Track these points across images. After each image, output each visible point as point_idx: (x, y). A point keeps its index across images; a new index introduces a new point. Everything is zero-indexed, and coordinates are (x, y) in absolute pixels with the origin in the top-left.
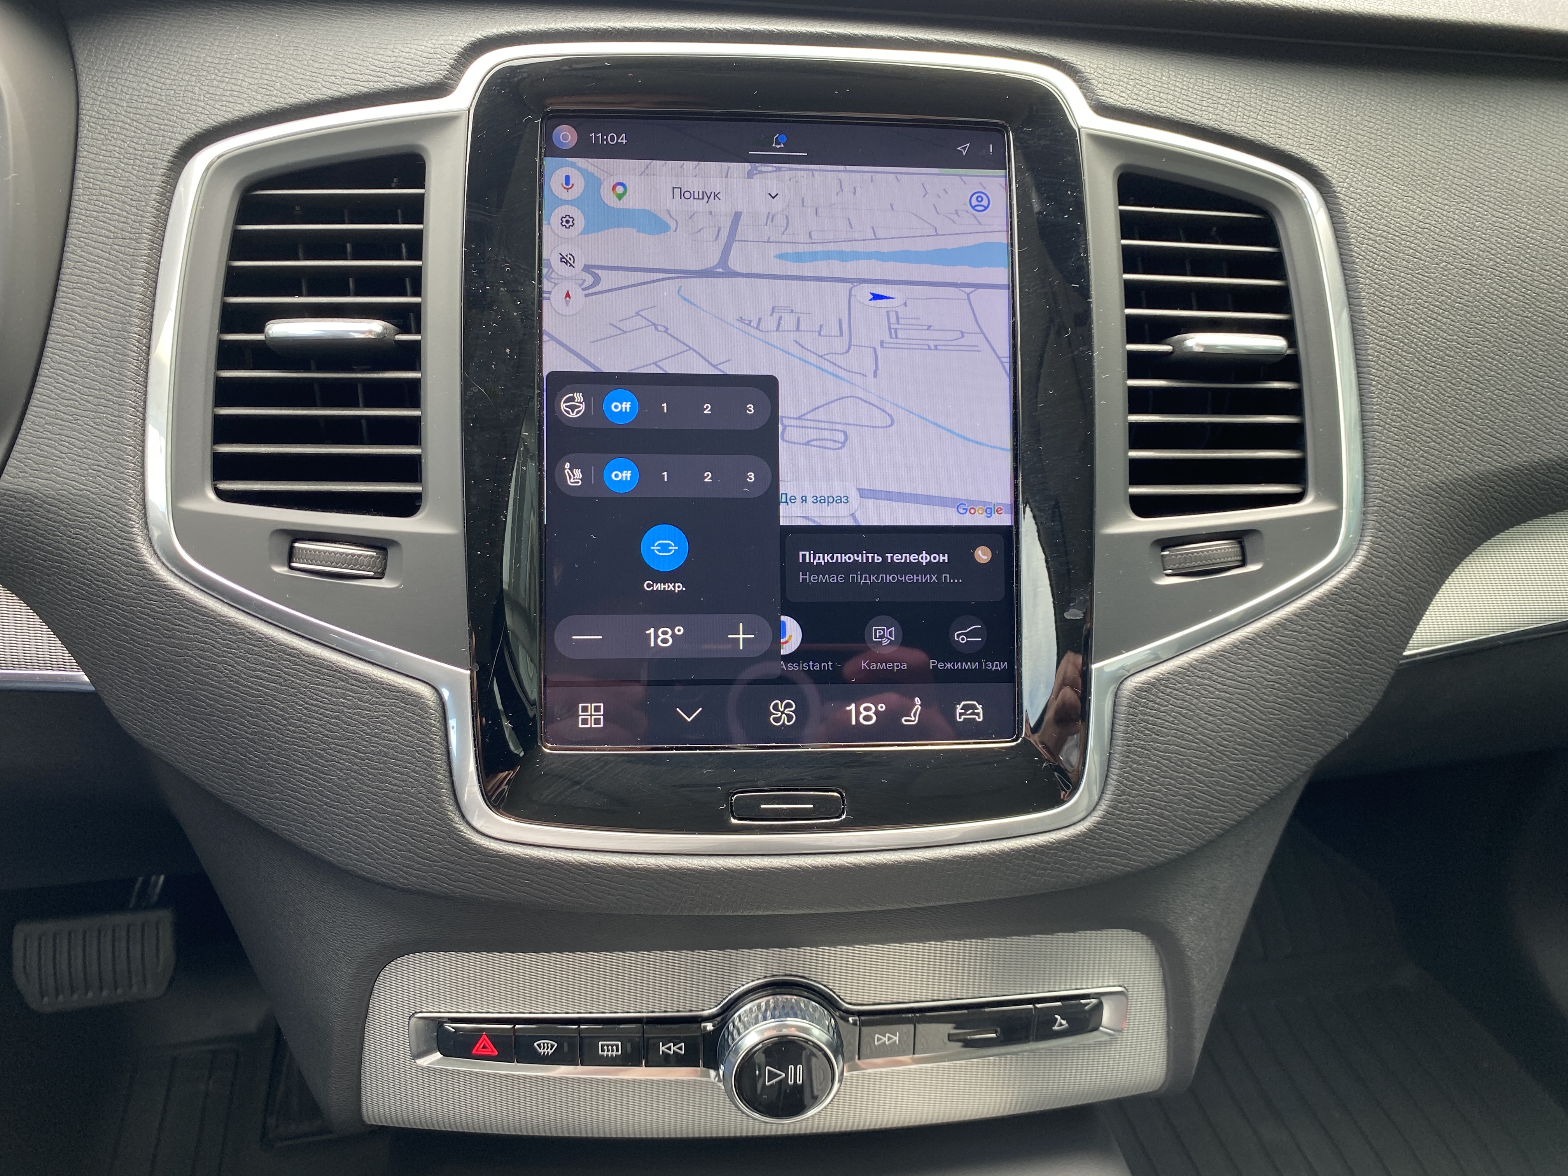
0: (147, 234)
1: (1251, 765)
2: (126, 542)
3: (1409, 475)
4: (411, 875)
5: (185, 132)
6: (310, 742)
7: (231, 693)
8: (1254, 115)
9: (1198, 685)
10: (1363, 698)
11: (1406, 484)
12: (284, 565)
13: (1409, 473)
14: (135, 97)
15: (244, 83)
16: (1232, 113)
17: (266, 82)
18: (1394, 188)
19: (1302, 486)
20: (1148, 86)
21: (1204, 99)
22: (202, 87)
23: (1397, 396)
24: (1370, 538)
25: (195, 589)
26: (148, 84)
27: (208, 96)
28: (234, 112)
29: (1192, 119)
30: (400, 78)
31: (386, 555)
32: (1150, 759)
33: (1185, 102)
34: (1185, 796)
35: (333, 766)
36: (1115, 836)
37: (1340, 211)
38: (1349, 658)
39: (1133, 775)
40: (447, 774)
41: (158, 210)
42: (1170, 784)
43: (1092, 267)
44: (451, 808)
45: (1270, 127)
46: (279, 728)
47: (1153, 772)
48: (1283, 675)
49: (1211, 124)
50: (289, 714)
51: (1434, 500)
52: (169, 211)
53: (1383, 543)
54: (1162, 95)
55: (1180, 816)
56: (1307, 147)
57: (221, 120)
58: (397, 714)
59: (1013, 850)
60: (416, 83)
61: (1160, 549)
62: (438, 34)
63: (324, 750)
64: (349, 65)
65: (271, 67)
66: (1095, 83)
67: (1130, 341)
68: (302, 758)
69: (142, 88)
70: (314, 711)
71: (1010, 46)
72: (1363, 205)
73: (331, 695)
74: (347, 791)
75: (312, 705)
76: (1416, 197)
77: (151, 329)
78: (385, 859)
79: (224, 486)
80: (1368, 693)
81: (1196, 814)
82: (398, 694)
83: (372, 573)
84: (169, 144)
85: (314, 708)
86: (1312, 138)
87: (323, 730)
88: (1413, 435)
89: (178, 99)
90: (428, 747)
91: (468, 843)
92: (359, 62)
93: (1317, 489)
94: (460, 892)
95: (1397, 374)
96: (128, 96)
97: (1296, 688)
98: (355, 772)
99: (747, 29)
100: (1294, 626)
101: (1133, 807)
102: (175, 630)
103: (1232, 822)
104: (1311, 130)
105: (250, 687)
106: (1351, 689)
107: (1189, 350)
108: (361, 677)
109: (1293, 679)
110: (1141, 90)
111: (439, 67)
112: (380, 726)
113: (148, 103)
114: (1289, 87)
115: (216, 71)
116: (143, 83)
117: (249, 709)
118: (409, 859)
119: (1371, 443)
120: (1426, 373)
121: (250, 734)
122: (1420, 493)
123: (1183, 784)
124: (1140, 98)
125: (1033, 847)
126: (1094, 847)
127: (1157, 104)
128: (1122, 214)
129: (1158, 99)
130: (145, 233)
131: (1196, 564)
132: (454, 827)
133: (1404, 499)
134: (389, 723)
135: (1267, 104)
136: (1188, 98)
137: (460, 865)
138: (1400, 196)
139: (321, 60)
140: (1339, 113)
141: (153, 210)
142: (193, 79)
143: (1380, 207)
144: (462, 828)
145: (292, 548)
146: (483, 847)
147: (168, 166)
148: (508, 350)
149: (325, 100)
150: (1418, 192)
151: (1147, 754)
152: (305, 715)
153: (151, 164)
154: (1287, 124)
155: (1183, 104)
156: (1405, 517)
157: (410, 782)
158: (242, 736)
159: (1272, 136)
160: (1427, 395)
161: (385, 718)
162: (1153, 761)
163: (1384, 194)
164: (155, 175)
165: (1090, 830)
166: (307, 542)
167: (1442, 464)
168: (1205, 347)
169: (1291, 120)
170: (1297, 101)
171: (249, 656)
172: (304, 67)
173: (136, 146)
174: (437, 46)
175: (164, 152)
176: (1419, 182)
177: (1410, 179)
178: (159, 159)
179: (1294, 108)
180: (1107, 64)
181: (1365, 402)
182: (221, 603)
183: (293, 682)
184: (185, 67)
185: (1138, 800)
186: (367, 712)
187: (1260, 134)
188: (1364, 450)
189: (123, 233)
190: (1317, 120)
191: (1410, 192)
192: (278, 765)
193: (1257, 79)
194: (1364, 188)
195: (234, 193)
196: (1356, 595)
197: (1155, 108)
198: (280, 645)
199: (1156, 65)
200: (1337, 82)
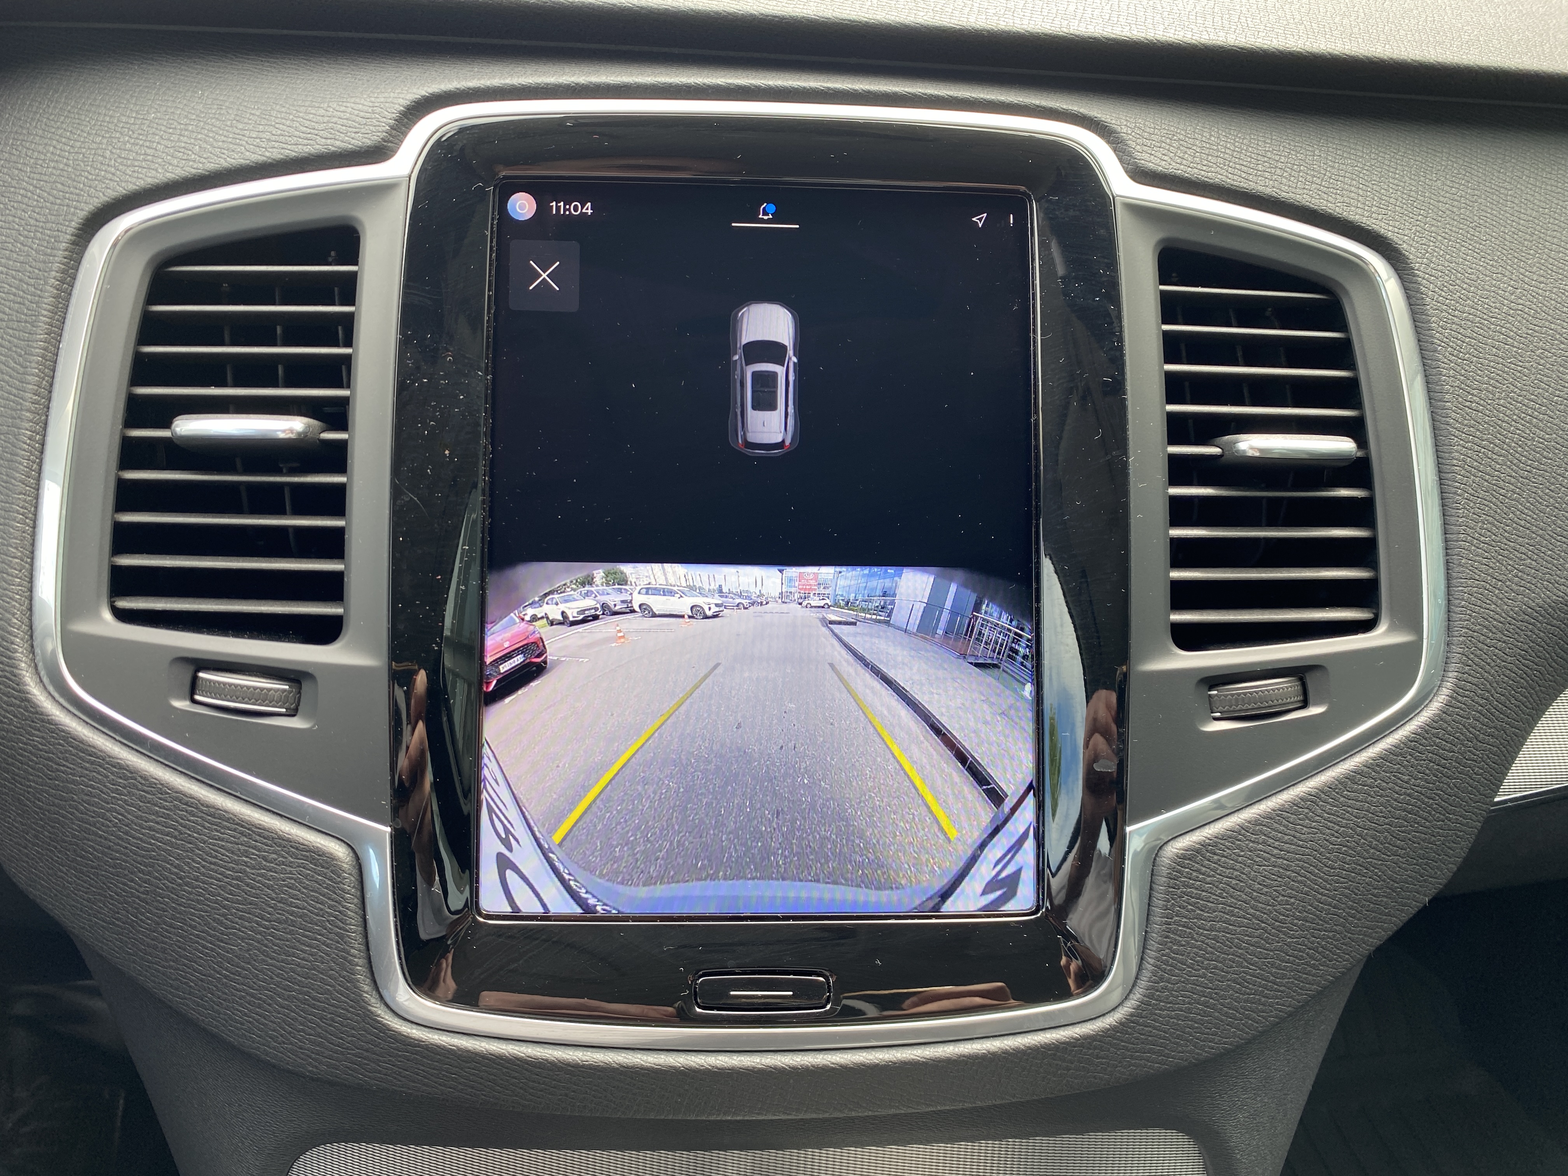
0: (45, 316)
1: (1312, 943)
2: (7, 668)
3: (1501, 599)
4: (320, 1063)
5: (91, 201)
6: (208, 906)
7: (121, 846)
8: (1319, 181)
9: (1251, 851)
10: (1446, 857)
11: (1498, 609)
12: (185, 699)
13: (1501, 596)
14: (40, 162)
15: (159, 146)
16: (1292, 179)
17: (183, 145)
18: (1482, 264)
19: (1374, 611)
20: (1195, 148)
21: (1259, 162)
22: (114, 151)
23: (1487, 506)
24: (1456, 674)
25: (84, 724)
26: (55, 147)
27: (119, 160)
28: (146, 179)
29: (1245, 186)
30: (332, 141)
31: (301, 688)
32: (1193, 938)
33: (1238, 166)
34: (1235, 981)
35: (234, 934)
36: (1150, 1029)
37: (1418, 291)
38: (1430, 814)
39: (1172, 958)
40: (363, 948)
41: (58, 290)
42: (1216, 968)
43: (1127, 358)
44: (366, 988)
45: (1336, 194)
46: (173, 888)
47: (1197, 954)
48: (1353, 837)
49: (1268, 191)
50: (184, 872)
51: (1531, 627)
52: (71, 290)
53: (1470, 679)
54: (1210, 158)
55: (1228, 1004)
56: (1380, 217)
57: (132, 187)
58: (306, 876)
59: (1029, 1048)
60: (350, 146)
61: (1207, 688)
62: (379, 91)
63: (224, 915)
64: (277, 126)
65: (190, 128)
66: (1133, 144)
67: (1172, 441)
68: (199, 924)
69: (48, 151)
70: (212, 870)
71: (1033, 102)
72: (1446, 284)
73: (233, 853)
74: (249, 963)
75: (211, 863)
76: (1507, 273)
77: (46, 424)
78: (291, 1043)
79: (124, 604)
80: (1452, 852)
81: (1246, 1001)
82: (308, 854)
83: (284, 710)
84: (74, 214)
85: (213, 866)
86: (1384, 207)
87: (223, 893)
88: (1506, 552)
89: (86, 163)
90: (341, 916)
91: (385, 1029)
92: (288, 123)
93: (1393, 615)
94: (377, 1084)
95: (1487, 481)
96: (32, 161)
97: (1367, 851)
98: (259, 942)
99: (730, 84)
100: (1366, 779)
101: (1173, 995)
102: (58, 770)
103: (1290, 1009)
104: (1384, 198)
105: (141, 839)
106: (1431, 848)
107: (1241, 454)
108: (266, 833)
109: (1362, 841)
110: (1186, 153)
111: (377, 128)
112: (286, 891)
113: (54, 168)
114: (1358, 147)
115: (131, 133)
116: (50, 145)
117: (141, 864)
118: (320, 1044)
119: (1455, 562)
120: (1521, 479)
121: (141, 893)
122: (1514, 619)
123: (1231, 967)
124: (1184, 162)
125: (1053, 1043)
126: (1125, 1042)
127: (1204, 168)
128: (1164, 295)
129: (1205, 162)
130: (42, 315)
131: (1250, 707)
132: (369, 1011)
133: (1495, 627)
134: (297, 887)
135: (1333, 167)
136: (1241, 162)
137: (378, 1055)
138: (1488, 273)
139: (246, 121)
140: (1416, 178)
141: (52, 289)
142: (105, 141)
143: (1465, 286)
144: (379, 1012)
145: (195, 679)
146: (403, 1035)
147: (71, 240)
148: (447, 452)
149: (248, 165)
150: (1508, 267)
151: (1190, 933)
152: (204, 875)
153: (52, 237)
154: (1356, 190)
155: (1235, 168)
156: (1496, 648)
157: (320, 956)
158: (133, 895)
159: (1339, 204)
160: (1521, 504)
161: (293, 881)
162: (1197, 941)
163: (1470, 271)
164: (57, 249)
165: (1121, 1023)
166: (212, 672)
167: (1539, 585)
168: (1261, 450)
169: (1361, 186)
170: (1368, 164)
171: (141, 804)
172: (227, 128)
173: (38, 217)
174: (377, 105)
175: (67, 223)
176: (1510, 256)
177: (1499, 253)
178: (62, 232)
179: (1365, 172)
180: (1147, 123)
181: (1449, 513)
182: (113, 741)
183: (190, 835)
184: (97, 128)
185: (1178, 988)
186: (272, 874)
187: (1325, 202)
188: (1448, 569)
189: (18, 315)
190: (1391, 185)
191: (1500, 268)
192: (173, 930)
193: (1321, 139)
194: (1446, 264)
195: (145, 270)
196: (1438, 741)
197: (1203, 173)
198: (176, 792)
199: (1204, 124)
200: (1414, 142)
